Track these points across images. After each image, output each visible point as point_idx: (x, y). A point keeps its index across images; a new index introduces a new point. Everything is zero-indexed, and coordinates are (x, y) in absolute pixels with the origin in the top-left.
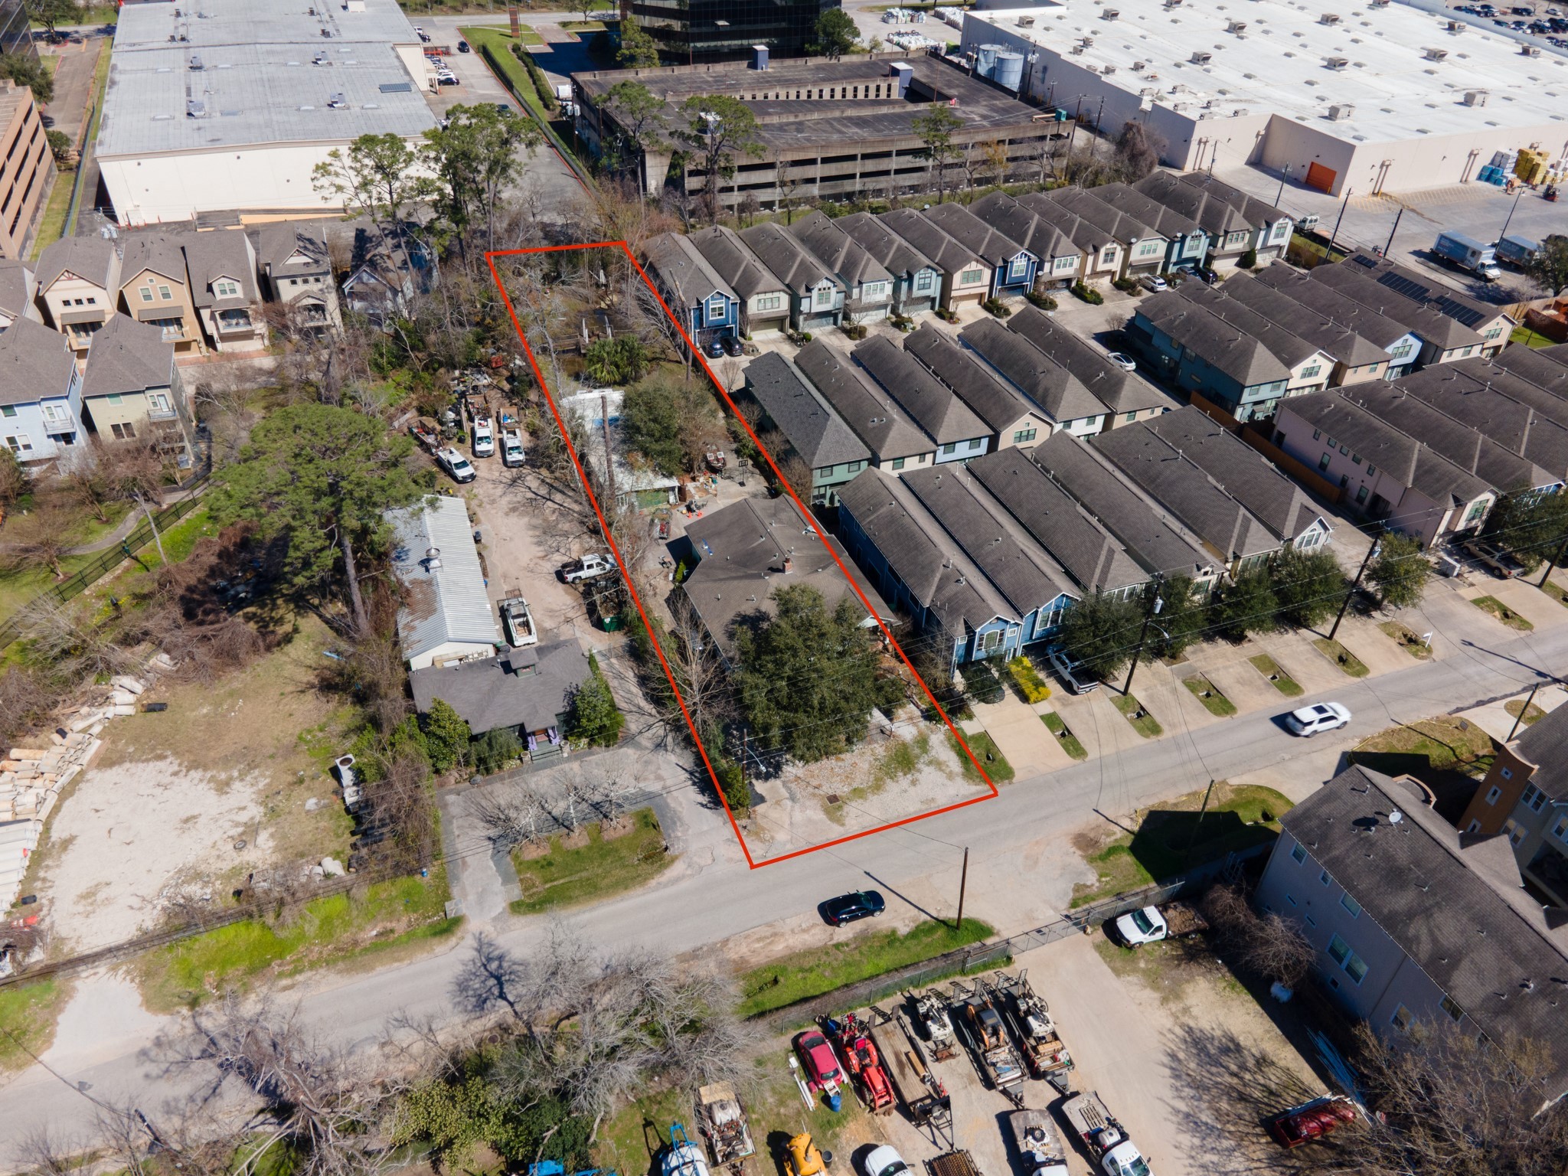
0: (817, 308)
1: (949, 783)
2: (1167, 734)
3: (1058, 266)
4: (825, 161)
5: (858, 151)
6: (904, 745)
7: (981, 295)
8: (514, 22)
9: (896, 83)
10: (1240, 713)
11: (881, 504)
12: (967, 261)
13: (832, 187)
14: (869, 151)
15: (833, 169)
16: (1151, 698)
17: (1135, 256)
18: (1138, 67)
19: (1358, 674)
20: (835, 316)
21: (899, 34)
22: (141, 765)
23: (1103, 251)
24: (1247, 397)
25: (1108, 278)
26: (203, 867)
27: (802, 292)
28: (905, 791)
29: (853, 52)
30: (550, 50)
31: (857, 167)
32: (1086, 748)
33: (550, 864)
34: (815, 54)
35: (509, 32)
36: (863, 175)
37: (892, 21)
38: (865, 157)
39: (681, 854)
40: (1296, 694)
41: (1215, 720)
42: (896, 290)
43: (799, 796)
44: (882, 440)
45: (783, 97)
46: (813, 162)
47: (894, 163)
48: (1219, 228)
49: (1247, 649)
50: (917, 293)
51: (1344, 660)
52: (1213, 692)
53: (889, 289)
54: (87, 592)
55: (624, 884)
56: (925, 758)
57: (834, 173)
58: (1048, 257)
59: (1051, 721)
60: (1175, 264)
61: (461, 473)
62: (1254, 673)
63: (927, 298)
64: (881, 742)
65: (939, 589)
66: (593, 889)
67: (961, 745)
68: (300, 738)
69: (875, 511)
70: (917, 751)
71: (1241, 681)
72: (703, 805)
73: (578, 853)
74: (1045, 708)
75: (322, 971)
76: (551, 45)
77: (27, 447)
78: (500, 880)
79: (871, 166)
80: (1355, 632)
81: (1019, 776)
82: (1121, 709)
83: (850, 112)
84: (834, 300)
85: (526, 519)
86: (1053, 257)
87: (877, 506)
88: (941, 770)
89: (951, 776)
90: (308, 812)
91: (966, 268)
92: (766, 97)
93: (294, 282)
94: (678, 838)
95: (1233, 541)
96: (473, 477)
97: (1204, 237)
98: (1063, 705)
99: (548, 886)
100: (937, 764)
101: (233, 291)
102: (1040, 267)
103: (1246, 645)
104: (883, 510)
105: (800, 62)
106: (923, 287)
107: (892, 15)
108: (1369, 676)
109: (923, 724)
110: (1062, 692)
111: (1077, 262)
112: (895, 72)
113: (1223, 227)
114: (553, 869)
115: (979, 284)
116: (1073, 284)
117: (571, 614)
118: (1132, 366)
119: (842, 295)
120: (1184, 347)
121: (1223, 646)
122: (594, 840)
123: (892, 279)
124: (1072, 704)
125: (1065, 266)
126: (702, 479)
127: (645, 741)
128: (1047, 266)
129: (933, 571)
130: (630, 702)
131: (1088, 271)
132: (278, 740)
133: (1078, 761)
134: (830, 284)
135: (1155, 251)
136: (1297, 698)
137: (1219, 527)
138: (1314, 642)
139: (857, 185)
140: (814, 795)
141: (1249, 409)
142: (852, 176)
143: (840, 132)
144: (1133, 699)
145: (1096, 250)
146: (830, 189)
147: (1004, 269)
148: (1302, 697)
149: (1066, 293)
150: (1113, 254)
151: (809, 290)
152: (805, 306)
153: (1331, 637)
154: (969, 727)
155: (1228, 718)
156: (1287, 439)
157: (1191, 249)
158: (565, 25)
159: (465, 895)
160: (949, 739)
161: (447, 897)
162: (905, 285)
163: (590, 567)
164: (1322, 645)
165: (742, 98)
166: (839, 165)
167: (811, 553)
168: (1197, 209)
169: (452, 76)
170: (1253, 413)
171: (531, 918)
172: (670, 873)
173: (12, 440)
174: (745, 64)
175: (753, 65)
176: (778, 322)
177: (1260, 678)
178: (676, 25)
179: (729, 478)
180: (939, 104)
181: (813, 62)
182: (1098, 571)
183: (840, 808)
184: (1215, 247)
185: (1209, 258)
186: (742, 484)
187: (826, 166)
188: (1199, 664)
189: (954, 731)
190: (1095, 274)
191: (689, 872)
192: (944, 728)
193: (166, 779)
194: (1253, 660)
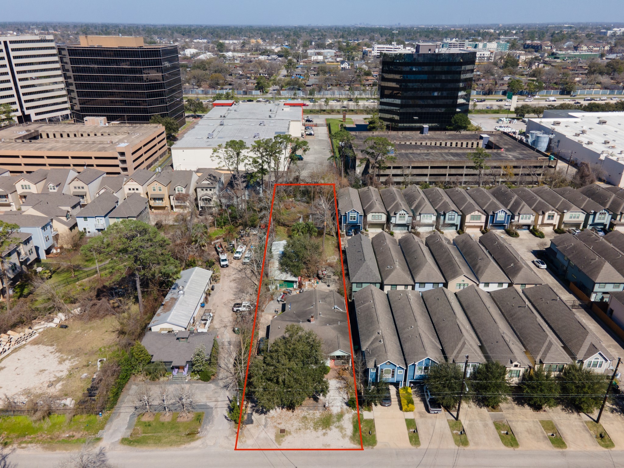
0: (398, 222)
1: (341, 439)
2: (471, 447)
3: (522, 218)
4: (432, 167)
5: (448, 165)
6: (331, 415)
7: (481, 227)
8: (344, 117)
9: (481, 142)
10: (520, 448)
11: (367, 301)
12: (474, 210)
13: (435, 179)
14: (453, 165)
15: (436, 171)
16: (471, 426)
17: (567, 218)
18: (606, 142)
19: (607, 447)
20: (408, 226)
21: (500, 127)
22: (44, 346)
23: (547, 214)
24: (597, 288)
25: (552, 228)
26: (32, 391)
27: (392, 214)
28: (318, 437)
29: (469, 130)
30: (355, 126)
31: (447, 171)
32: (421, 441)
33: (149, 425)
34: (451, 130)
35: (342, 120)
36: (450, 175)
37: (501, 122)
38: (451, 167)
39: (203, 437)
40: (561, 447)
41: (502, 447)
42: (438, 218)
43: (268, 425)
44: (387, 276)
45: (429, 144)
46: (427, 167)
47: (465, 171)
48: (618, 211)
49: (541, 415)
50: (447, 221)
51: (602, 437)
52: (510, 433)
53: (434, 218)
54: (77, 283)
55: (171, 444)
56: (337, 424)
57: (436, 173)
58: (517, 214)
59: (410, 423)
60: (591, 225)
61: (222, 263)
62: (540, 428)
63: (452, 225)
64: (321, 411)
65: (372, 343)
66: (158, 442)
67: (358, 422)
68: (100, 349)
69: (364, 304)
70: (335, 419)
71: (529, 431)
72: (226, 417)
73: (163, 424)
74: (410, 415)
75: (38, 445)
76: (356, 125)
77: (89, 232)
78: (127, 426)
79: (453, 171)
80: (615, 423)
81: (378, 446)
82: (450, 427)
83: (452, 151)
84: (407, 219)
85: (236, 285)
86: (519, 214)
87: (365, 302)
88: (341, 432)
89: (344, 436)
90: (81, 378)
91: (473, 214)
92: (421, 144)
93: (202, 190)
94: (206, 429)
95: (541, 353)
96: (227, 266)
97: (607, 214)
98: (421, 417)
99: (143, 435)
100: (341, 428)
101: (182, 191)
102: (513, 217)
103: (542, 412)
104: (367, 304)
105: (443, 133)
106: (451, 219)
107: (501, 120)
108: (613, 449)
109: (345, 407)
110: (424, 410)
111: (532, 218)
112: (481, 138)
113: (620, 211)
114: (149, 428)
115: (480, 221)
116: (531, 228)
117: (228, 324)
118: (545, 266)
119: (411, 218)
120: (569, 261)
121: (527, 410)
122: (173, 420)
123: (436, 214)
124: (426, 417)
125: (526, 219)
126: (313, 281)
127: (221, 384)
128: (516, 218)
129: (372, 335)
130: (226, 365)
131: (540, 222)
132: (92, 348)
133: (413, 447)
134: (405, 213)
135: (578, 217)
136: (561, 450)
137: (535, 345)
138: (586, 422)
139: (447, 179)
140: (275, 427)
141: (600, 296)
142: (445, 175)
143: (444, 157)
144: (461, 423)
145: (544, 213)
146: (433, 179)
147: (493, 216)
148: (564, 450)
149: (527, 231)
150: (553, 216)
151: (395, 214)
152: (393, 220)
153: (597, 421)
154: (366, 415)
155: (512, 449)
156: (614, 313)
157: (599, 219)
158: (365, 119)
159: (109, 429)
160: (353, 418)
161: (102, 428)
162: (442, 218)
163: (244, 306)
164: (590, 425)
165: (411, 143)
166: (438, 170)
167: (331, 317)
168: (608, 201)
169: (312, 133)
170: (603, 298)
171: (126, 447)
172: (193, 444)
173: (85, 229)
174: (419, 132)
175: (422, 132)
176: (381, 225)
177: (542, 432)
178: (397, 117)
179: (325, 282)
180: (495, 151)
181: (448, 133)
182: (455, 352)
183: (284, 436)
184: (615, 219)
185: (612, 225)
186: (329, 286)
187: (433, 170)
188: (508, 415)
189: (358, 414)
190: (543, 224)
191: (201, 446)
192: (354, 412)
193: (47, 353)
194: (542, 422)
